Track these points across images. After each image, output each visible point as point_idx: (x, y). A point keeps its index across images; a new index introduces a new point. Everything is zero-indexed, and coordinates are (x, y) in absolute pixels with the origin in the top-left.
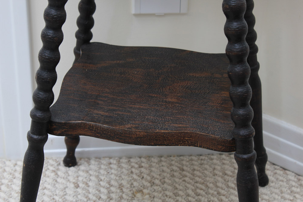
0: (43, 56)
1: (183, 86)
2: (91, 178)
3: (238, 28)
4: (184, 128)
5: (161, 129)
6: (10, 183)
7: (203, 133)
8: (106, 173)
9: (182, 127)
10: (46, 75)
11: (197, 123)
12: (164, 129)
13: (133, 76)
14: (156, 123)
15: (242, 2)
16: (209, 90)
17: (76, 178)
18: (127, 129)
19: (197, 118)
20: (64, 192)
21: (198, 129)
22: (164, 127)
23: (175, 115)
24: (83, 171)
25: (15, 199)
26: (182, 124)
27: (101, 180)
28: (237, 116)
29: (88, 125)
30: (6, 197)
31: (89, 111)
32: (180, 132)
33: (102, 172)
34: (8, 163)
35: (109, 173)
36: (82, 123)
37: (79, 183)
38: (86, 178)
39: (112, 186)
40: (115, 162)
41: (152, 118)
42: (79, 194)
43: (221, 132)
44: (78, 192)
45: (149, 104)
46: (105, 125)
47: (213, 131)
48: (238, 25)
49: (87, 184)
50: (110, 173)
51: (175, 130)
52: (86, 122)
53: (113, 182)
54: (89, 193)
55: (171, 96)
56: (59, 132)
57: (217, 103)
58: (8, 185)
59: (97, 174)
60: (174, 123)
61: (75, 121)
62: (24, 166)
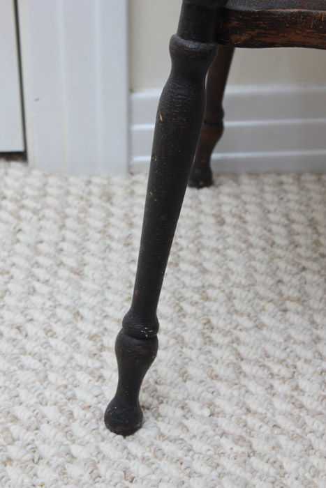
2: (248, 207)
6: (82, 216)
8: (276, 199)
17: (217, 208)
20: (197, 232)
24: (229, 195)
25: (97, 243)
27: (269, 212)
29: (315, 18)
30: (79, 240)
33: (268, 197)
34: (72, 179)
35: (282, 199)
36: (300, 13)
37: (223, 216)
38: (237, 207)
39: (293, 222)
40: (290, 180)
42: (228, 236)
44: (224, 232)
49: (241, 218)
50: (285, 199)
52: (310, 11)
53: (294, 216)
54: (249, 234)
56: (244, 37)
58: (78, 218)
59: (259, 200)
61: (284, 9)
62: (161, 119)
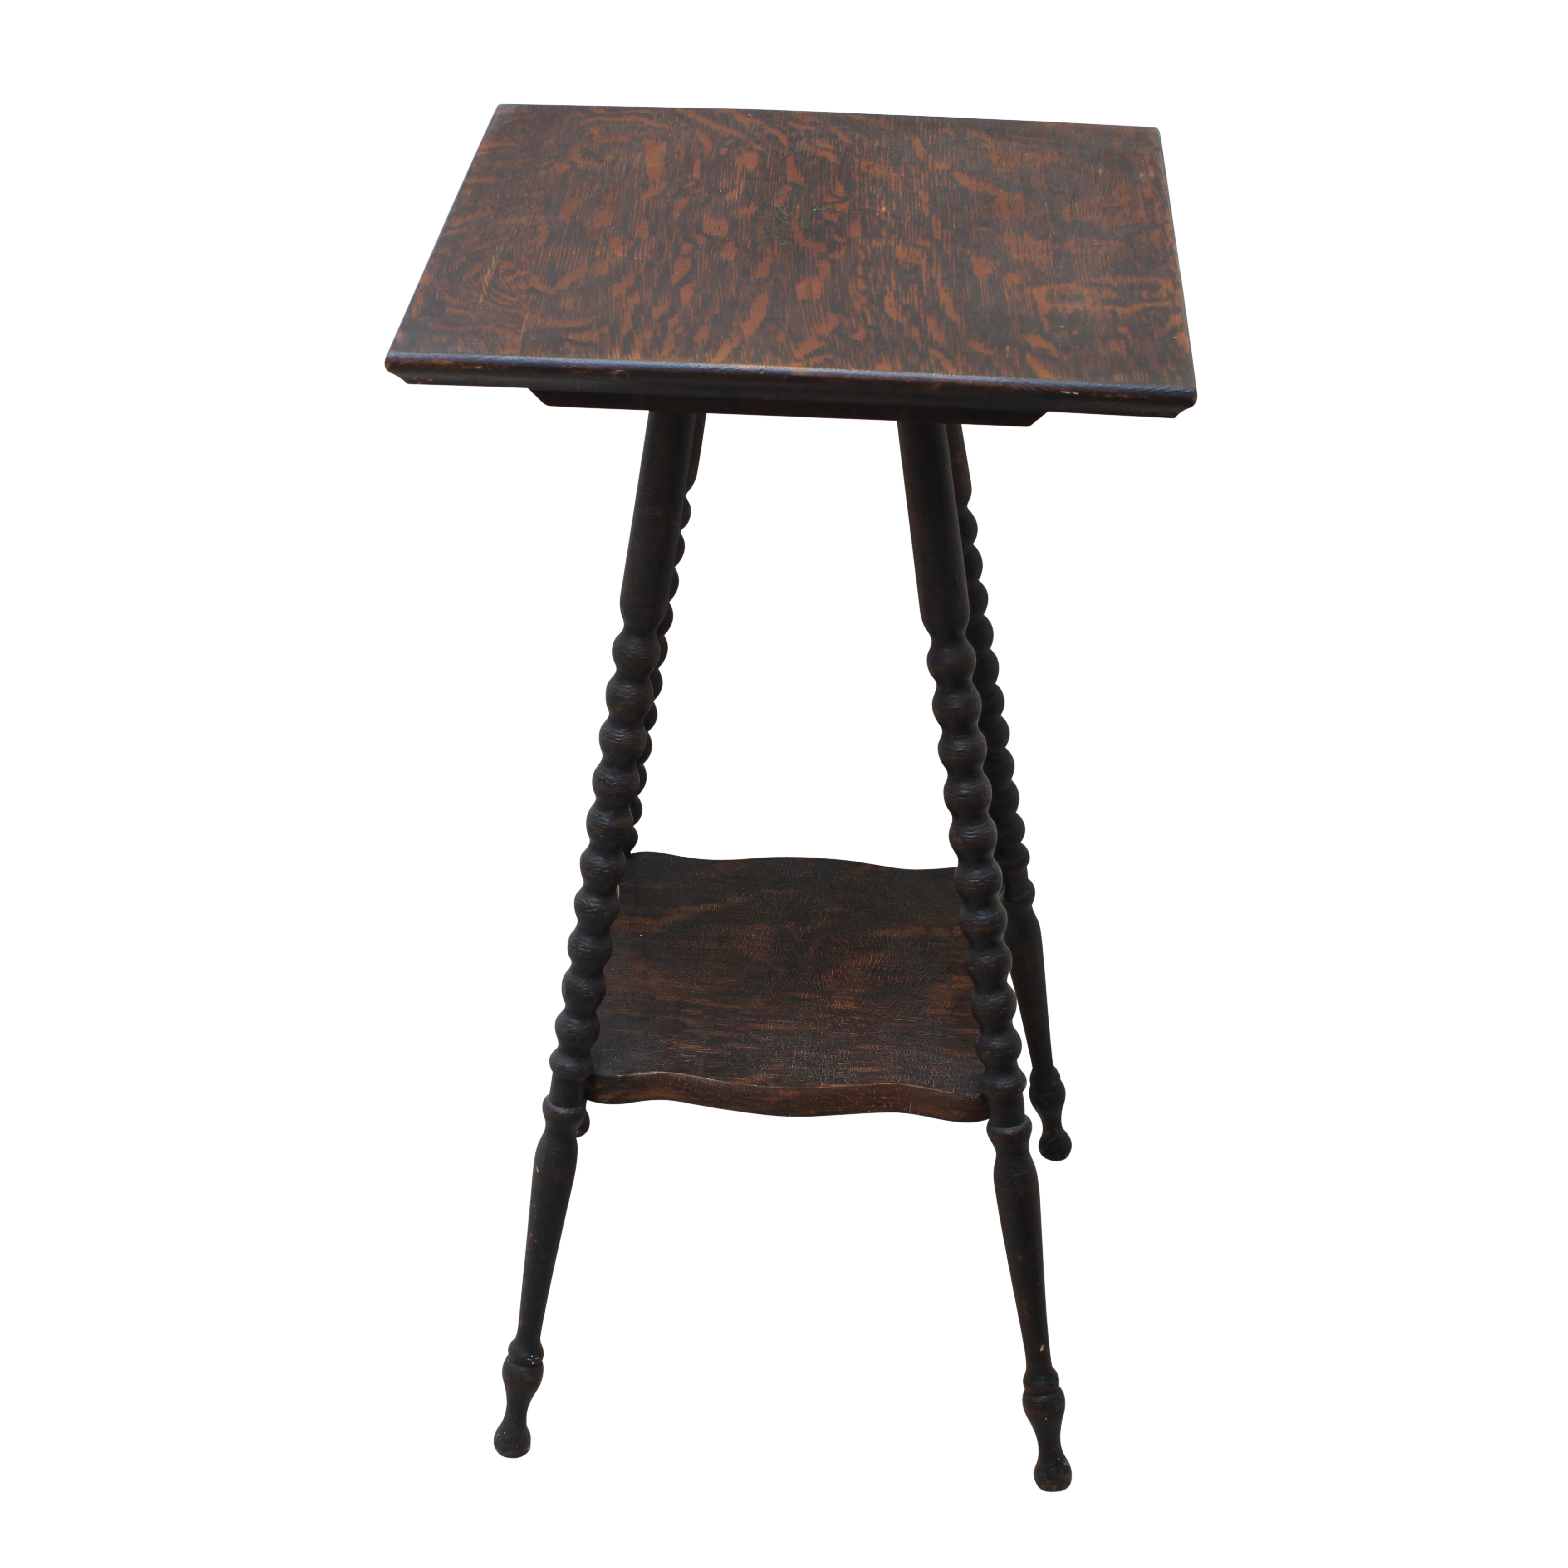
0: (581, 949)
1: (864, 968)
3: (982, 881)
4: (879, 1076)
5: (830, 1080)
7: (918, 1085)
9: (873, 1073)
10: (586, 985)
11: (905, 1062)
12: (835, 1080)
13: (749, 945)
14: (818, 1066)
15: (989, 829)
16: (923, 974)
18: (758, 1084)
19: (904, 1049)
21: (907, 1077)
22: (834, 1076)
23: (856, 1043)
26: (872, 1065)
28: (988, 1052)
31: (670, 1046)
32: (870, 1086)
36: (659, 1074)
41: (808, 1055)
43: (956, 1081)
45: (795, 1020)
46: (708, 1079)
47: (940, 1078)
48: (982, 875)
51: (860, 1082)
52: (672, 1074)
55: (842, 995)
56: (609, 1097)
57: (944, 1008)
60: (856, 1064)
62: (538, 1171)
